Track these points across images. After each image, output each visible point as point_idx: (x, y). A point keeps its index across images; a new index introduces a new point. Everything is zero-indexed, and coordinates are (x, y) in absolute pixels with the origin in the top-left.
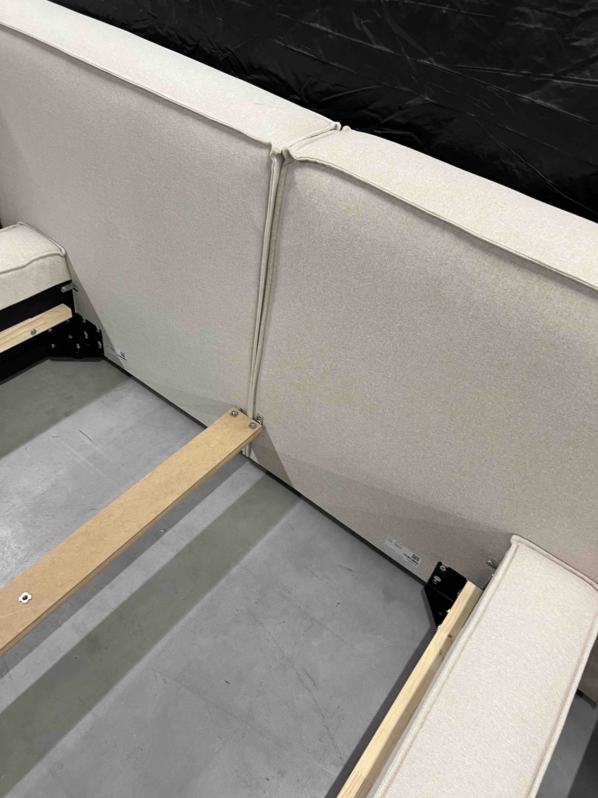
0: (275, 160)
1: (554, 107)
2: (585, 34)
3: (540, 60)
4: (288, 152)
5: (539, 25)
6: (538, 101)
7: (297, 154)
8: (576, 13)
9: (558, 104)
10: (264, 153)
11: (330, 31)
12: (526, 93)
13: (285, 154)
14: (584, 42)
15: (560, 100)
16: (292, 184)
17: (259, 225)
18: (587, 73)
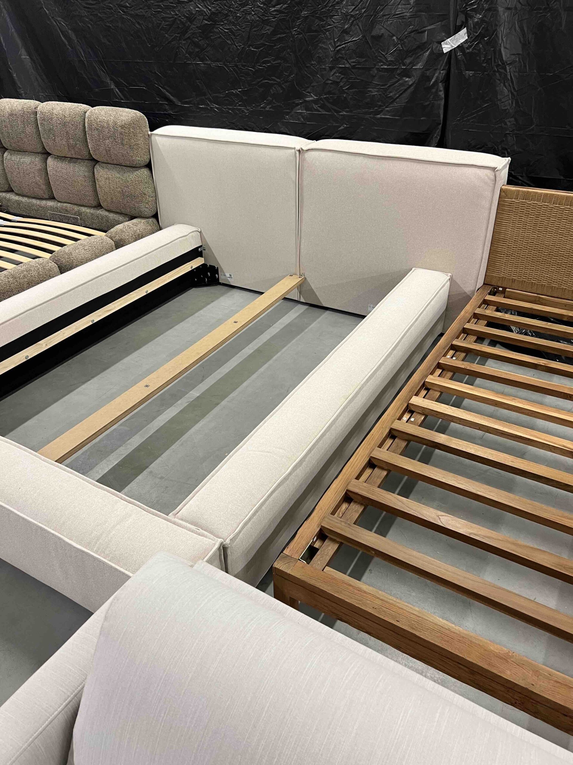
0: (297, 152)
1: (388, 117)
2: (391, 92)
3: (380, 103)
4: (302, 149)
5: (376, 93)
6: (383, 116)
7: (305, 148)
8: (386, 87)
9: (389, 116)
10: (293, 150)
11: (305, 112)
12: (378, 115)
13: (300, 150)
14: (391, 94)
15: (390, 114)
16: (304, 160)
17: (294, 179)
18: (395, 104)
